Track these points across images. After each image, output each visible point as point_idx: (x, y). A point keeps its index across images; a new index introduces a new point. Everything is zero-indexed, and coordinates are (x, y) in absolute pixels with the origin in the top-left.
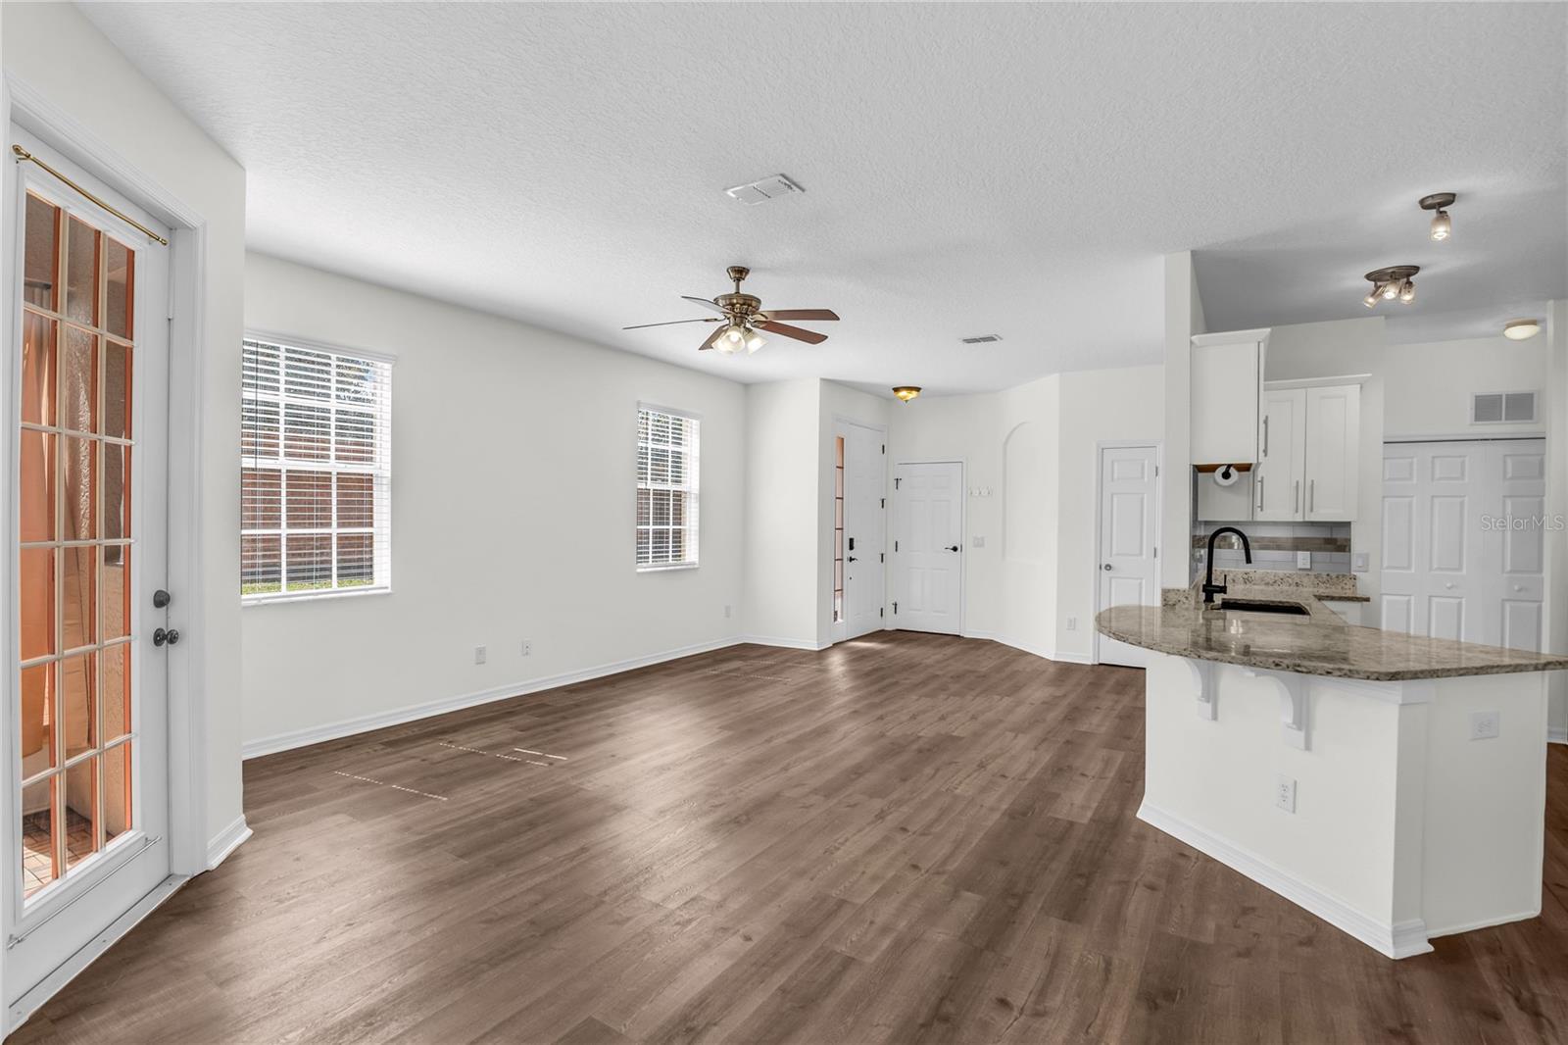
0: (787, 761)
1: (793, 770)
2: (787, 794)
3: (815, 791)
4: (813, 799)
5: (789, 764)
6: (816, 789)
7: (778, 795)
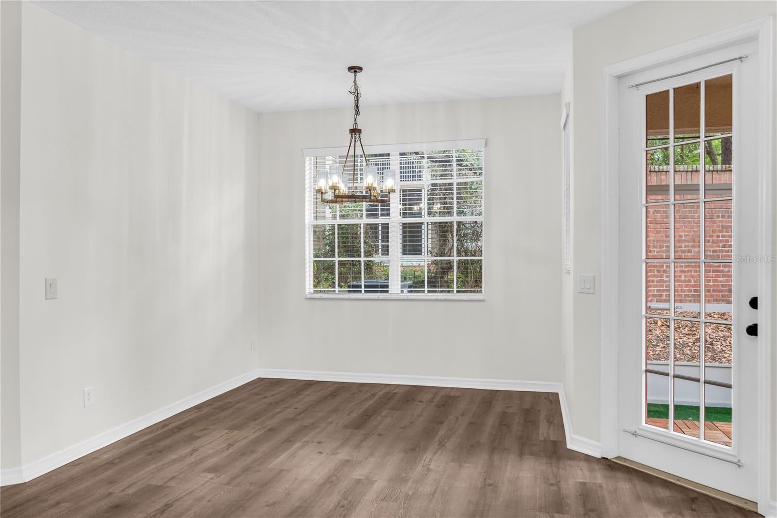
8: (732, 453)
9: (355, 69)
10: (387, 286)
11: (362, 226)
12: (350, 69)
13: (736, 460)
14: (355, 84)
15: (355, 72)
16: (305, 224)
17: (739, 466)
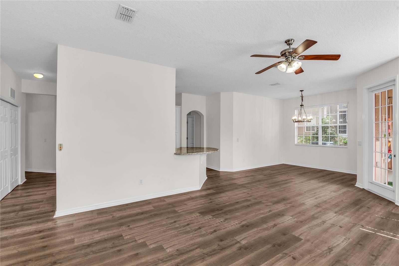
0: (270, 213)
1: (268, 210)
2: (271, 204)
3: (263, 203)
4: (264, 202)
5: (269, 212)
6: (263, 204)
7: (274, 204)
8: (392, 188)
9: (301, 91)
10: (318, 143)
11: (311, 127)
12: (300, 91)
13: (393, 190)
14: (302, 94)
15: (302, 91)
16: (295, 127)
17: (394, 192)
